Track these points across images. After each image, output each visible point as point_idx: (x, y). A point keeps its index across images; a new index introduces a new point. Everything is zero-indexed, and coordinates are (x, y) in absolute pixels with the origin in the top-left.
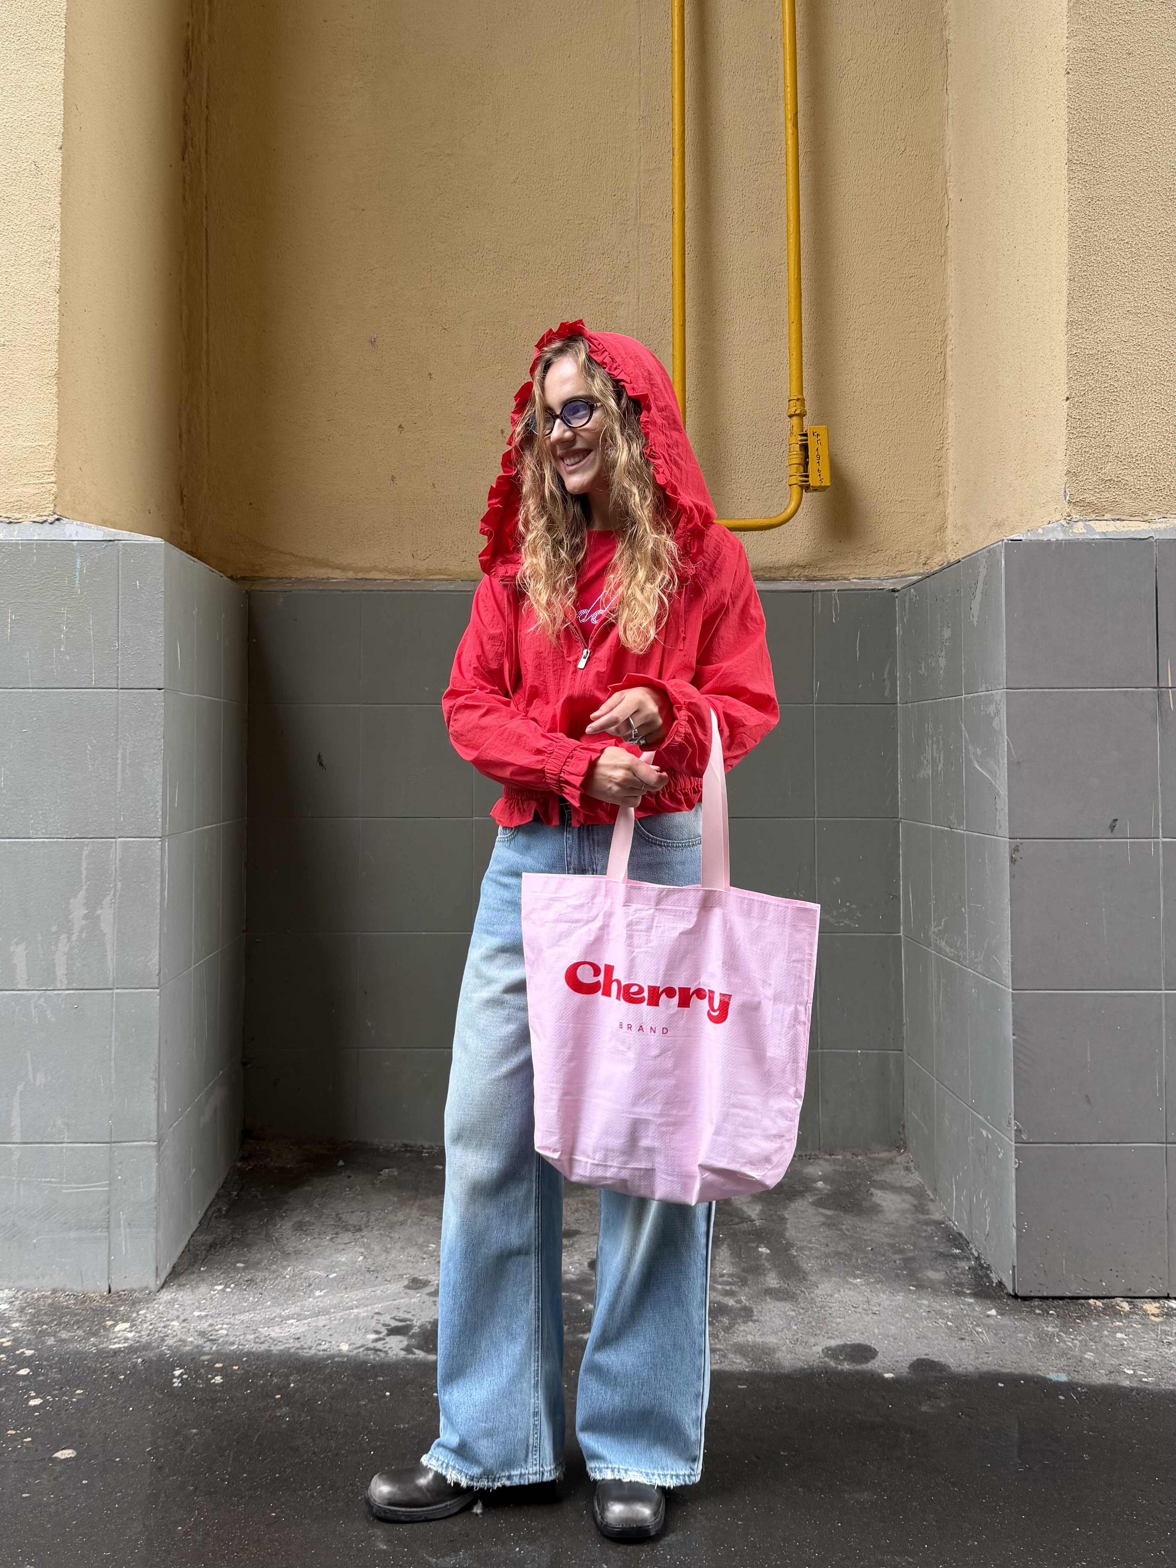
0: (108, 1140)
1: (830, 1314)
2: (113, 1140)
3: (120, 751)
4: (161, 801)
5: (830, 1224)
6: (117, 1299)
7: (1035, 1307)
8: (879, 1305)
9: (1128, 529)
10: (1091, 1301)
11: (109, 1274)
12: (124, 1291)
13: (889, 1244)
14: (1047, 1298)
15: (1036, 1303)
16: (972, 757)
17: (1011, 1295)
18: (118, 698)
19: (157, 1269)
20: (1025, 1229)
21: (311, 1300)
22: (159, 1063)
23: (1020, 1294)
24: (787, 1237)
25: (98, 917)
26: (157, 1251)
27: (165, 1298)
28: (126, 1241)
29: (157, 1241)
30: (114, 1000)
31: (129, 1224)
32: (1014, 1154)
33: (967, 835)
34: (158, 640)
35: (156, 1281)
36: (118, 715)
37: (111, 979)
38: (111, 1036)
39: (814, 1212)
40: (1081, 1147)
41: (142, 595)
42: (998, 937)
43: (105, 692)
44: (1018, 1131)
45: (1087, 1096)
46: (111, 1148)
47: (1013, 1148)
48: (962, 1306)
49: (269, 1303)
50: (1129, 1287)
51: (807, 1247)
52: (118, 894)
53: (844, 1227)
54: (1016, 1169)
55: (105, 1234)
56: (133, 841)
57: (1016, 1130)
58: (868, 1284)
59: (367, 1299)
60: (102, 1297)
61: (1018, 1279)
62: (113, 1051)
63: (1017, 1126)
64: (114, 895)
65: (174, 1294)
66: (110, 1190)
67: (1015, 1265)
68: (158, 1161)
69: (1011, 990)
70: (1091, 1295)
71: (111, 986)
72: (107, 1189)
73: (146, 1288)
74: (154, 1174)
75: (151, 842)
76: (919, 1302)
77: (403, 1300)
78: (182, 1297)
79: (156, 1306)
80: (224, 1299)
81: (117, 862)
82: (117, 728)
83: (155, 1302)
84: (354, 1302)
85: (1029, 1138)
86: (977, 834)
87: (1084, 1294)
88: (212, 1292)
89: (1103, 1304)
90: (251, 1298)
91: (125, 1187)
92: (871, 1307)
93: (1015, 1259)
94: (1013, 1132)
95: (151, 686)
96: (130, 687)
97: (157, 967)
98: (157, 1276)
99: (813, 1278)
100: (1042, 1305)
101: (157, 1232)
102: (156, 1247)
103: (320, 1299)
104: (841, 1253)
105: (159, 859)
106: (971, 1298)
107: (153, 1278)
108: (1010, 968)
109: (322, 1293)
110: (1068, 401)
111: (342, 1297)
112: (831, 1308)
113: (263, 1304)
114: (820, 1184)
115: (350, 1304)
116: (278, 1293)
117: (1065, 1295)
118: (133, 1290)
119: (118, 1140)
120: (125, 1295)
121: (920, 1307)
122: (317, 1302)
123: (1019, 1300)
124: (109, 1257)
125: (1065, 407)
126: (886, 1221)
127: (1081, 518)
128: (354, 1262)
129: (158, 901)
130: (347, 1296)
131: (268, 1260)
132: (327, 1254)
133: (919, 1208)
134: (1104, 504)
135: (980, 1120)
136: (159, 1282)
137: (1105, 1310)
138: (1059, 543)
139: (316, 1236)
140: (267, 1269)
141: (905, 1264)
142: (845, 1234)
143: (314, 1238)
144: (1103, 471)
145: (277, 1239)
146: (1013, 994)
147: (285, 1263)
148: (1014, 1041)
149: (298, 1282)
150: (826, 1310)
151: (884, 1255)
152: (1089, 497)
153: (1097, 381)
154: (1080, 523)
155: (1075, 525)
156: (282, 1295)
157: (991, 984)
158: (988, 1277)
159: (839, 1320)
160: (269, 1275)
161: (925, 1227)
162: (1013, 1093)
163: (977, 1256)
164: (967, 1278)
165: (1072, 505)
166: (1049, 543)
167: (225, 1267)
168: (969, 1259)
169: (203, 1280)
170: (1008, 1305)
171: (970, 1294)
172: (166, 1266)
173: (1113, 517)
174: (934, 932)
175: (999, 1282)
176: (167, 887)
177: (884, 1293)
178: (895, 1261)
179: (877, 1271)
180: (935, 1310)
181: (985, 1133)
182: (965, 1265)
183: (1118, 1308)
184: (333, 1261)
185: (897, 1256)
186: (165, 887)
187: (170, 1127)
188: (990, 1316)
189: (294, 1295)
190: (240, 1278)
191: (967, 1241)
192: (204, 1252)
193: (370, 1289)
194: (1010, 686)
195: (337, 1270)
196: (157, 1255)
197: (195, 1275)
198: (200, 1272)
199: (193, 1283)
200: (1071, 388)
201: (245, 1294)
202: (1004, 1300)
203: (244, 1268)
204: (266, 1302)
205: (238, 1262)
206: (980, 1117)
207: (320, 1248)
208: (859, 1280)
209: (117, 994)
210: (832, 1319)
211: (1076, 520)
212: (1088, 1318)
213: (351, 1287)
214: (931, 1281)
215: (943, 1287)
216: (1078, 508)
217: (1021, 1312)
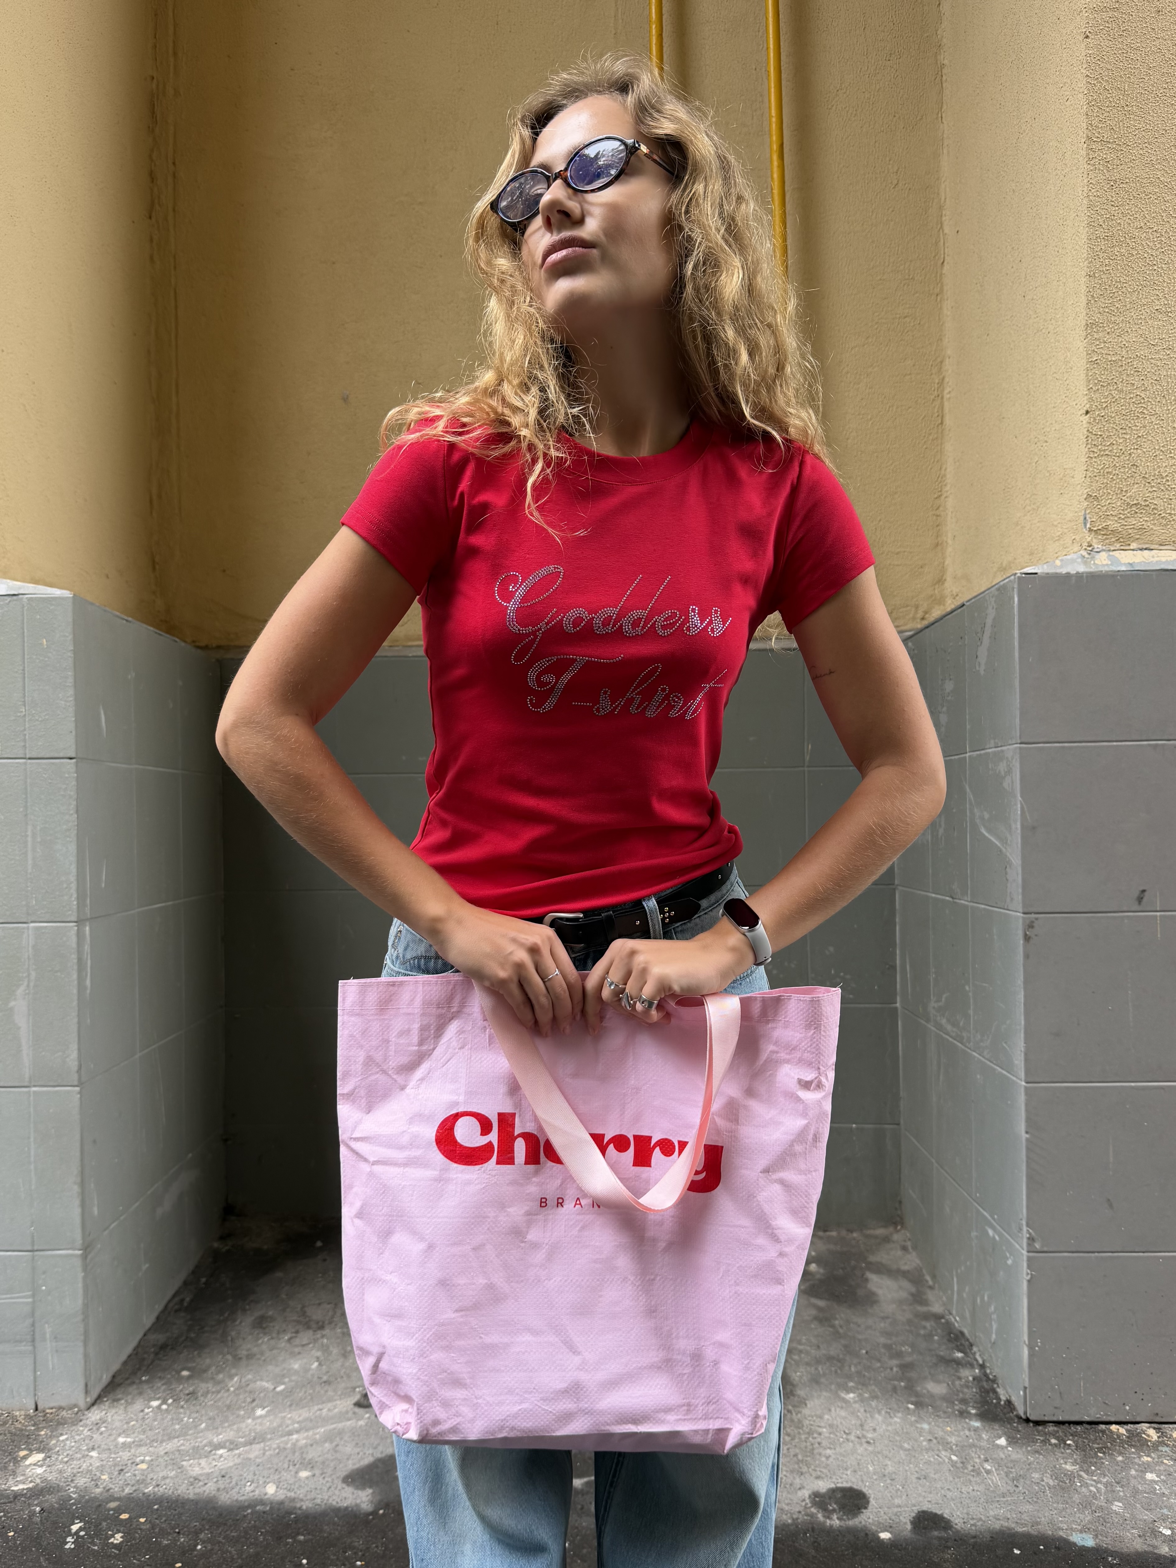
0: (30, 1248)
1: (819, 1444)
2: (36, 1248)
3: (30, 828)
4: (75, 882)
5: (824, 1317)
6: (42, 1419)
7: (1050, 1434)
8: (875, 1430)
9: (1158, 559)
10: (1114, 1427)
11: (35, 1390)
12: (52, 1408)
13: (885, 1346)
14: (1062, 1423)
15: (1051, 1428)
16: (978, 821)
17: (1021, 1418)
18: (25, 770)
19: (86, 1385)
20: (1038, 1347)
21: (250, 1421)
22: (82, 1166)
23: (1032, 1418)
25: (12, 1009)
26: (85, 1365)
27: (93, 1419)
28: (52, 1356)
29: (85, 1356)
30: (32, 1098)
31: (55, 1338)
32: (1025, 1265)
33: (972, 907)
34: (68, 704)
35: (86, 1398)
36: (26, 789)
37: (27, 1076)
38: (29, 1138)
40: (1102, 1258)
41: (50, 655)
42: (1008, 1022)
43: (13, 763)
44: (1031, 1239)
45: (1109, 1200)
46: (33, 1257)
47: (1025, 1258)
48: (967, 1433)
49: (203, 1425)
50: (1156, 1412)
52: (32, 984)
54: (1029, 1281)
55: (30, 1348)
56: (46, 927)
57: (1029, 1238)
58: (862, 1401)
59: (311, 1420)
60: (27, 1416)
61: (1030, 1402)
62: (32, 1153)
63: (1030, 1234)
64: (28, 986)
65: (104, 1412)
66: (34, 1302)
67: (1027, 1385)
68: (84, 1271)
69: (1024, 1083)
70: (1113, 1419)
71: (26, 1084)
72: (30, 1300)
73: (75, 1406)
74: (80, 1285)
75: (66, 927)
76: (919, 1426)
79: (81, 1428)
80: (155, 1420)
81: (30, 949)
82: (26, 802)
83: (81, 1423)
84: (296, 1425)
85: (1043, 1246)
86: (983, 906)
87: (1105, 1419)
88: (146, 1410)
89: (1127, 1430)
90: (186, 1419)
91: (49, 1298)
92: (864, 1432)
93: (1027, 1379)
94: (1025, 1241)
95: (61, 755)
96: (40, 756)
97: (76, 1063)
98: (87, 1392)
99: (803, 1393)
100: (1058, 1432)
101: (85, 1346)
102: (86, 1362)
103: (259, 1421)
104: (833, 1358)
105: (74, 945)
106: (976, 1421)
107: (82, 1395)
108: (1023, 1059)
109: (263, 1412)
110: (1088, 415)
111: (285, 1417)
112: (820, 1434)
113: (196, 1427)
114: (813, 1267)
115: (291, 1427)
116: (216, 1412)
117: (1083, 1420)
118: (60, 1408)
119: (40, 1248)
120: (52, 1413)
121: (921, 1432)
122: (256, 1424)
123: (1031, 1425)
124: (35, 1371)
125: (1084, 422)
126: (882, 1315)
127: (1104, 548)
128: (306, 1370)
129: (75, 991)
130: (289, 1416)
131: (217, 1367)
132: (281, 1358)
133: (918, 1298)
134: (1130, 531)
135: (986, 1218)
136: (88, 1400)
137: (1128, 1437)
138: (1079, 576)
139: (274, 1335)
140: (212, 1378)
141: (903, 1373)
142: (838, 1332)
143: (272, 1338)
144: (1128, 494)
145: (232, 1340)
146: (1026, 1088)
147: (233, 1371)
148: (1027, 1140)
149: (241, 1397)
150: (815, 1438)
151: (879, 1361)
152: (1113, 524)
153: (1121, 391)
154: (1103, 554)
155: (1098, 556)
156: (220, 1414)
157: (1000, 1073)
158: (995, 1392)
159: (828, 1452)
160: (213, 1387)
161: (924, 1323)
162: (1024, 1197)
163: (981, 1362)
164: (972, 1392)
165: (1093, 533)
166: (1068, 576)
167: (169, 1376)
168: (972, 1366)
169: (140, 1394)
170: (1019, 1431)
171: (976, 1415)
172: (102, 1377)
173: (1140, 546)
174: (934, 1008)
175: (1009, 1402)
176: (89, 974)
177: (879, 1412)
178: (891, 1369)
179: (872, 1382)
180: (936, 1438)
181: (991, 1232)
182: (968, 1374)
183: (1143, 1435)
184: (284, 1369)
185: (895, 1362)
186: (86, 975)
187: (105, 1230)
188: (999, 1447)
189: (233, 1414)
190: (181, 1391)
191: (970, 1343)
192: (152, 1356)
193: (316, 1408)
194: (1024, 740)
195: (287, 1380)
196: (85, 1370)
197: (135, 1387)
198: (141, 1382)
199: (130, 1397)
200: (1091, 400)
201: (181, 1413)
202: (1015, 1425)
203: (189, 1378)
204: (201, 1424)
205: (183, 1369)
206: (985, 1213)
207: (275, 1352)
208: (852, 1395)
209: (35, 1092)
210: (821, 1450)
211: (1098, 550)
212: (1109, 1449)
213: (297, 1404)
214: (932, 1396)
215: (945, 1405)
216: (1100, 537)
217: (1035, 1441)
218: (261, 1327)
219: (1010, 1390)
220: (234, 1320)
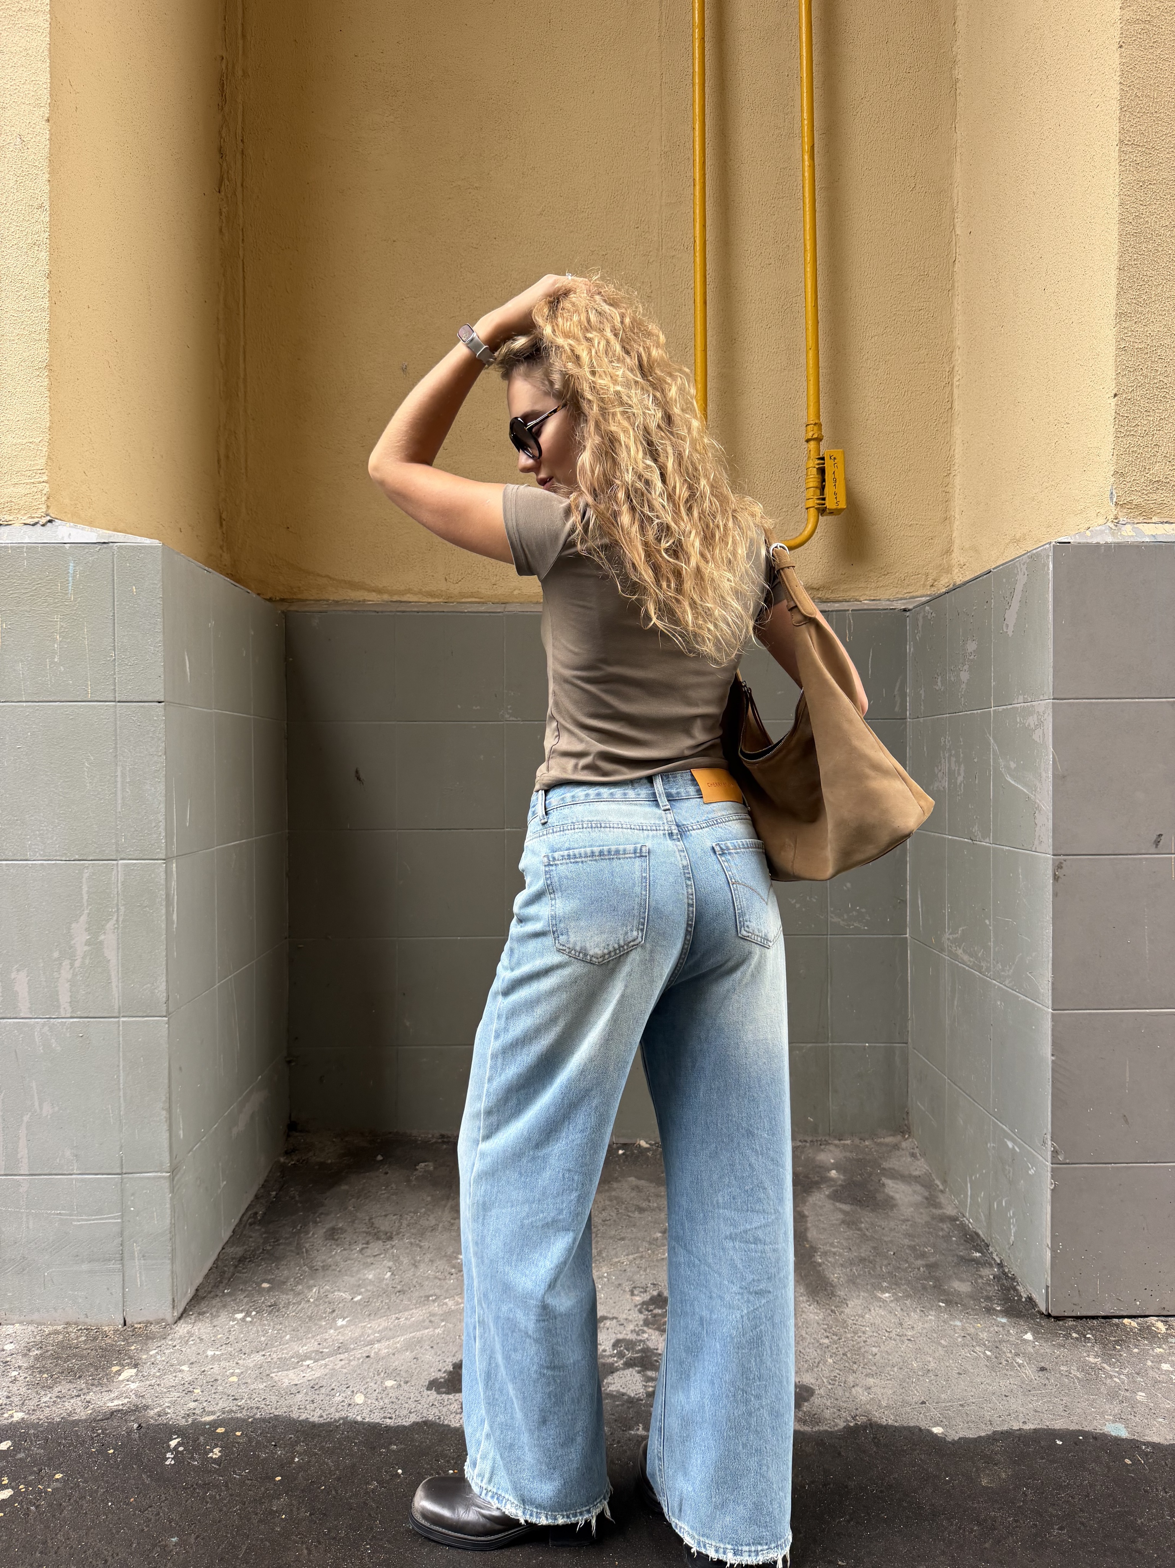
0: (119, 1171)
1: (865, 1342)
2: (124, 1171)
3: (119, 769)
4: (164, 821)
5: (850, 1222)
6: (131, 1334)
7: (1070, 1328)
8: (913, 1328)
10: (1126, 1321)
11: (124, 1306)
12: (140, 1323)
13: (909, 1246)
14: (1081, 1318)
15: (1071, 1323)
16: (1001, 768)
17: (1043, 1314)
18: (115, 712)
19: (174, 1301)
20: (1059, 1249)
21: (332, 1331)
22: (170, 1092)
23: (1053, 1314)
24: (810, 1239)
25: (102, 942)
26: (173, 1283)
27: (181, 1333)
28: (140, 1273)
29: (172, 1272)
30: (121, 1028)
31: (143, 1256)
32: (1049, 1175)
33: (994, 848)
34: (157, 650)
35: (173, 1313)
36: (116, 731)
37: (116, 1007)
38: (118, 1066)
39: (832, 1207)
40: (1117, 1168)
41: (139, 601)
42: (1034, 954)
43: (103, 706)
44: (1055, 1153)
45: (1125, 1116)
46: (122, 1179)
47: (1049, 1169)
48: (996, 1329)
49: (288, 1337)
50: (1162, 1306)
51: (830, 1251)
52: (121, 919)
53: (863, 1225)
54: (1052, 1190)
55: (119, 1266)
56: (136, 864)
57: (1052, 1151)
58: (897, 1300)
59: (390, 1329)
60: (117, 1331)
61: (1053, 1300)
62: (122, 1080)
63: (1054, 1147)
64: (117, 920)
65: (190, 1326)
66: (123, 1222)
67: (1049, 1284)
68: (172, 1191)
69: (1050, 1010)
70: (1125, 1314)
71: (117, 1015)
72: (119, 1220)
73: (163, 1320)
74: (168, 1206)
75: (155, 864)
76: (951, 1323)
77: (427, 1331)
78: (199, 1329)
79: (172, 1341)
80: (242, 1332)
81: (119, 885)
82: (116, 744)
83: (172, 1336)
84: (377, 1335)
85: (1065, 1158)
86: (1008, 848)
87: (1118, 1313)
88: (231, 1323)
89: (1138, 1324)
90: (270, 1331)
91: (138, 1219)
92: (904, 1330)
93: (1049, 1279)
94: (1049, 1153)
95: (151, 699)
96: (129, 700)
97: (165, 994)
98: (173, 1308)
99: (841, 1293)
100: (1077, 1326)
101: (172, 1263)
102: (173, 1279)
103: (342, 1330)
104: (865, 1259)
105: (164, 882)
106: (1002, 1317)
107: (170, 1310)
108: (1050, 988)
109: (344, 1323)
110: (1116, 398)
111: (364, 1327)
112: (864, 1333)
113: (281, 1338)
114: (833, 1173)
115: (372, 1337)
116: (299, 1323)
117: (1099, 1315)
118: (148, 1323)
119: (128, 1171)
120: (139, 1328)
121: (954, 1329)
123: (1053, 1320)
124: (123, 1289)
125: (1113, 404)
126: (903, 1218)
127: (1129, 521)
128: (381, 1280)
129: (164, 926)
130: (369, 1326)
131: (295, 1279)
132: (355, 1269)
133: (931, 1201)
134: (1152, 506)
135: (1004, 1131)
136: (175, 1314)
137: (1139, 1330)
138: (1108, 546)
139: (346, 1246)
140: (292, 1290)
141: (930, 1273)
142: (865, 1235)
143: (345, 1250)
144: (1151, 472)
145: (307, 1251)
146: (1053, 1015)
147: (311, 1282)
148: (1053, 1061)
149: (321, 1307)
150: (860, 1337)
151: (907, 1261)
152: (1136, 499)
153: (1146, 377)
154: (1128, 526)
155: (1124, 528)
156: (303, 1325)
157: (1025, 1000)
158: (1015, 1290)
159: (875, 1350)
160: (293, 1298)
161: (940, 1225)
162: (1050, 1114)
163: (999, 1262)
164: (993, 1290)
165: (1119, 507)
166: (1098, 545)
167: (250, 1289)
168: (991, 1266)
169: (224, 1306)
170: (1042, 1326)
171: (1001, 1311)
172: (187, 1292)
173: (1161, 520)
174: (948, 939)
175: (1030, 1299)
176: (175, 910)
177: (915, 1311)
178: (919, 1269)
179: (903, 1282)
180: (969, 1334)
181: (1010, 1144)
182: (989, 1273)
183: (1153, 1328)
184: (359, 1279)
185: (920, 1262)
186: (173, 911)
187: (189, 1152)
188: (1026, 1341)
189: (316, 1324)
190: (263, 1302)
191: (986, 1243)
192: (232, 1268)
193: (394, 1316)
194: (1056, 696)
195: (363, 1290)
196: (173, 1286)
197: (218, 1299)
198: (224, 1295)
199: (214, 1310)
200: (1118, 384)
201: (265, 1325)
202: (1038, 1320)
203: (269, 1290)
204: (286, 1336)
205: (264, 1281)
206: (1004, 1127)
207: (349, 1262)
208: (887, 1295)
209: (123, 1022)
210: (867, 1347)
211: (1124, 523)
212: (1125, 1341)
213: (374, 1314)
214: (959, 1294)
215: (972, 1302)
216: (1125, 511)
217: (1057, 1335)
218: (333, 1239)
219: (1029, 1288)
220: (307, 1233)
